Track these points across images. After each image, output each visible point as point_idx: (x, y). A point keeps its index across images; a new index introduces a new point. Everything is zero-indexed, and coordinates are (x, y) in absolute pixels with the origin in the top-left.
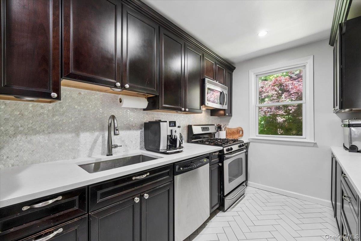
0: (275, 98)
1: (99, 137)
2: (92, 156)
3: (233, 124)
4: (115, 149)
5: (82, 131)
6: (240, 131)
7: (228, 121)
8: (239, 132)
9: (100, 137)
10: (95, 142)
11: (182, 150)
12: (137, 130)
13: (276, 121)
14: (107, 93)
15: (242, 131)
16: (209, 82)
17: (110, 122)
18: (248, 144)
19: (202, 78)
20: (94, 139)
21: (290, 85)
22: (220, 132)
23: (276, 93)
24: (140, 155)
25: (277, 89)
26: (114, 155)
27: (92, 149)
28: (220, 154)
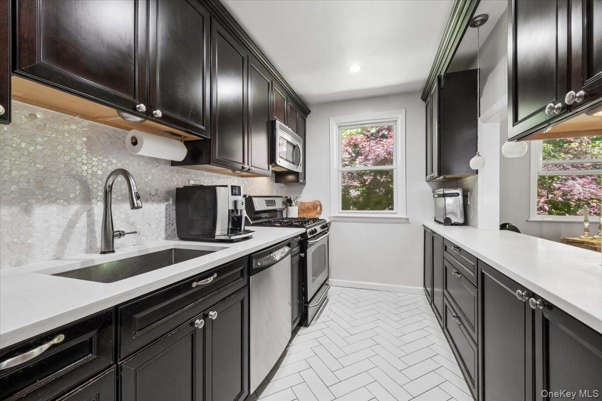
0: (347, 163)
1: (81, 215)
2: (64, 258)
3: (307, 196)
4: (121, 239)
5: (37, 202)
6: (317, 206)
7: (301, 192)
8: (317, 208)
9: (83, 216)
10: (71, 225)
11: (252, 235)
12: (160, 201)
13: (348, 194)
14: (97, 123)
15: (321, 206)
16: (281, 127)
17: (111, 183)
18: (330, 223)
19: (270, 119)
20: (68, 220)
21: (366, 146)
22: (290, 208)
23: (350, 156)
24: (171, 249)
25: (350, 151)
26: (117, 252)
27: (63, 242)
28: (302, 239)
